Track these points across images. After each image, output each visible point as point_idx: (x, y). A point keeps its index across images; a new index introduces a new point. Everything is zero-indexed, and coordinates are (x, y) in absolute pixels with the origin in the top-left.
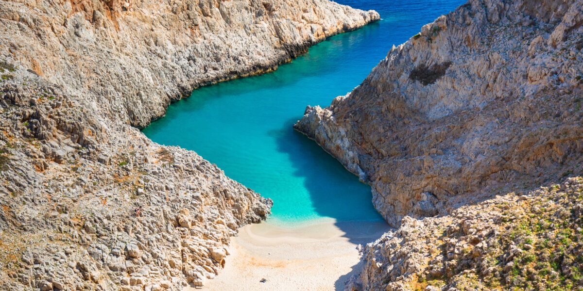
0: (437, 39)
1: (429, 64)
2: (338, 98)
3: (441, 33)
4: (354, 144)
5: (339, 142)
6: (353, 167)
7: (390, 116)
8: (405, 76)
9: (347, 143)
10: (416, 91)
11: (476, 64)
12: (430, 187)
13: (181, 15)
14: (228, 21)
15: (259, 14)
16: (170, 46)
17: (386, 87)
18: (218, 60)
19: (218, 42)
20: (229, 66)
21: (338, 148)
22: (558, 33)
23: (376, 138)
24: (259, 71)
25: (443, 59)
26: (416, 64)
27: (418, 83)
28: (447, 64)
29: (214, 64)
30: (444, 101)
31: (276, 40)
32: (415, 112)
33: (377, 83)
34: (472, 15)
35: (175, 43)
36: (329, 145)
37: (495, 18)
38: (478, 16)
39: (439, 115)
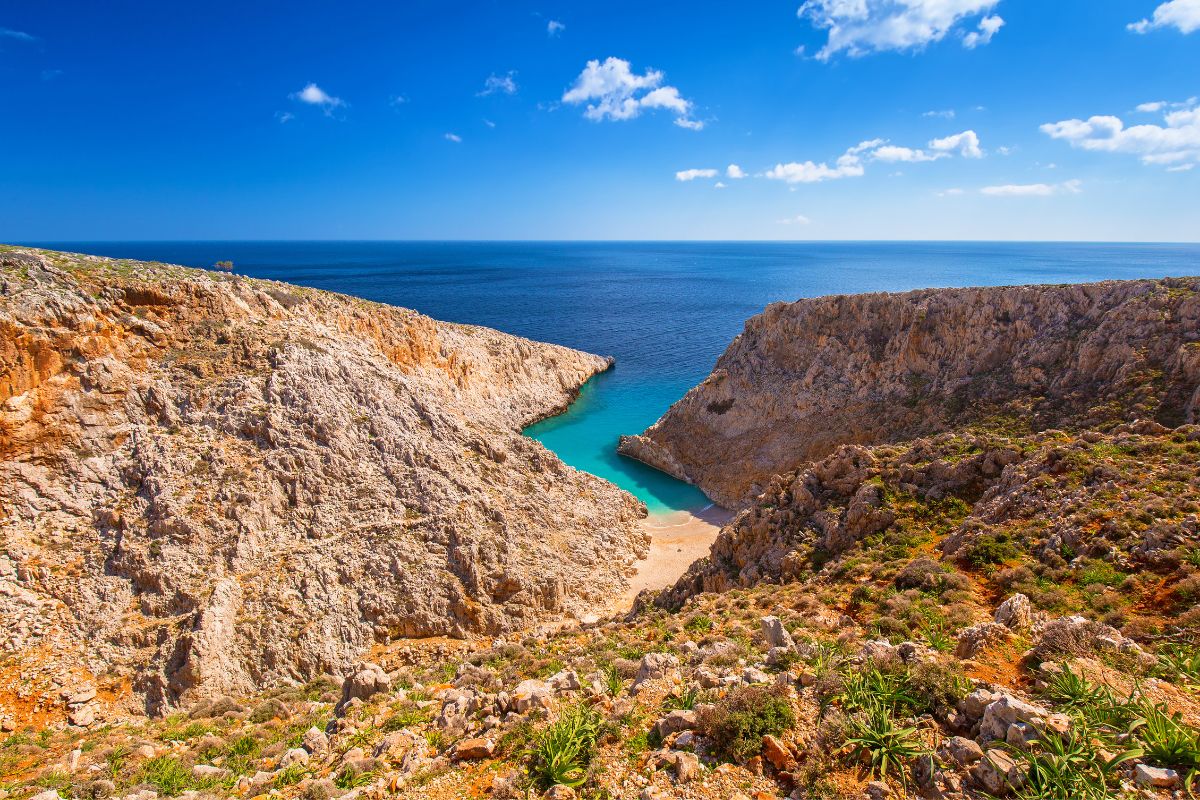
0: (722, 384)
1: (719, 401)
2: (651, 428)
3: (725, 380)
4: (677, 459)
5: (665, 458)
6: (679, 475)
7: (698, 437)
8: (703, 410)
9: (671, 459)
10: (714, 419)
11: (755, 399)
12: (755, 480)
13: (502, 374)
14: (529, 375)
15: (548, 368)
16: (497, 399)
17: (691, 418)
18: (529, 406)
19: (528, 393)
20: (537, 410)
21: (664, 463)
22: (808, 379)
23: (693, 453)
24: (558, 412)
25: (728, 396)
26: (710, 401)
27: (715, 414)
28: (732, 400)
29: (527, 409)
30: (735, 424)
31: (560, 386)
32: (715, 433)
33: (682, 415)
34: (742, 368)
35: (500, 395)
36: (654, 461)
37: (758, 369)
38: (747, 369)
39: (735, 434)
